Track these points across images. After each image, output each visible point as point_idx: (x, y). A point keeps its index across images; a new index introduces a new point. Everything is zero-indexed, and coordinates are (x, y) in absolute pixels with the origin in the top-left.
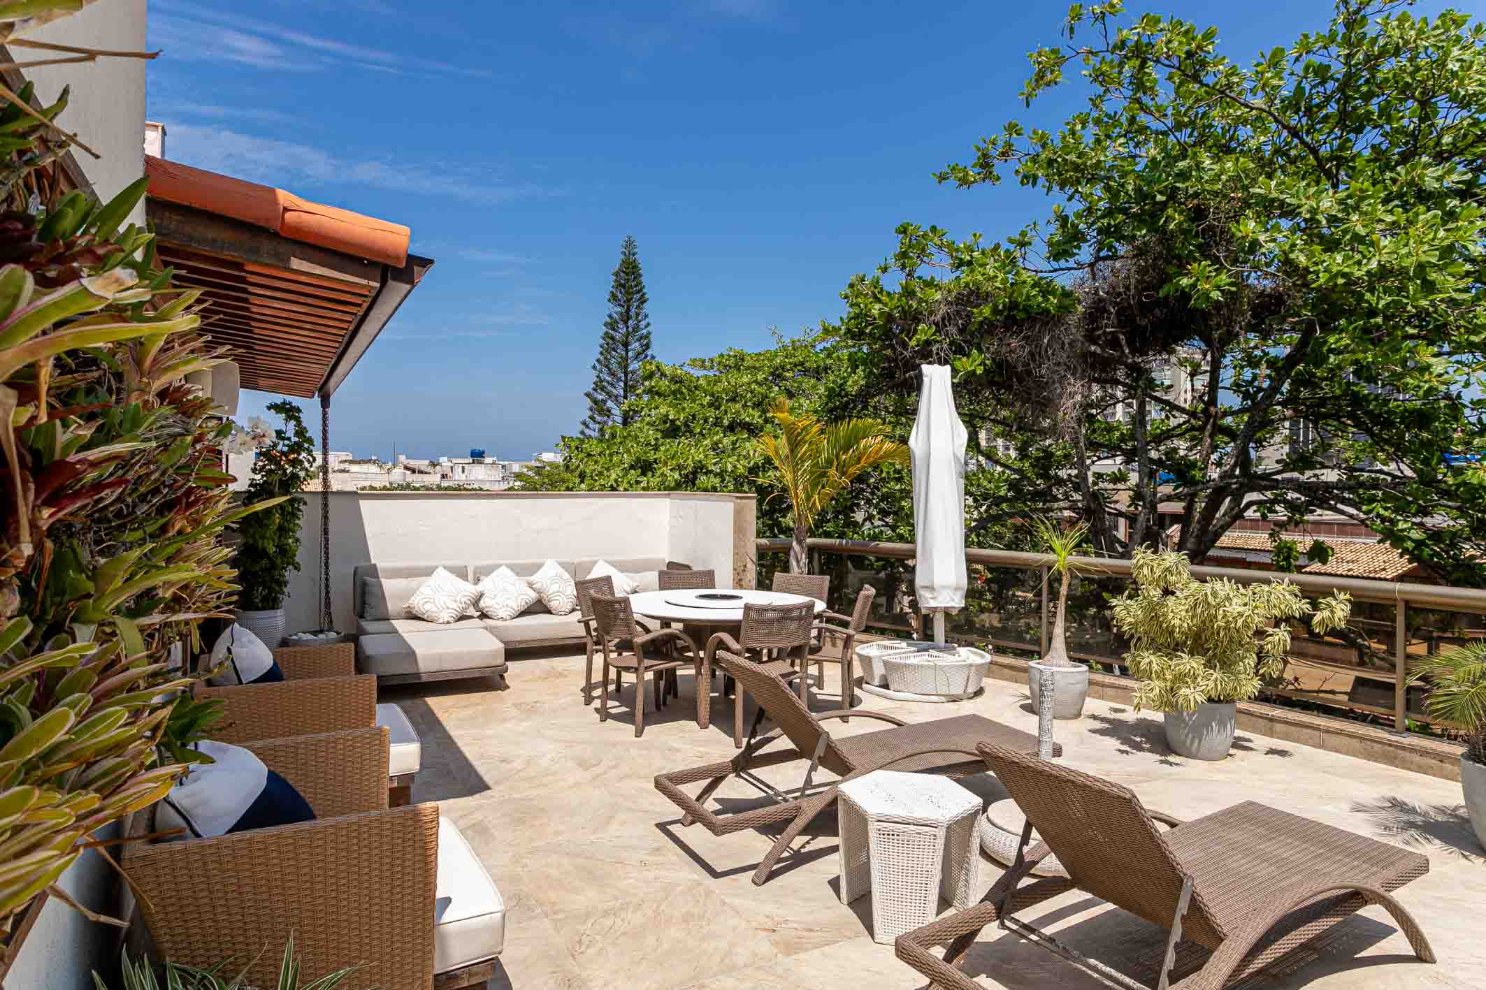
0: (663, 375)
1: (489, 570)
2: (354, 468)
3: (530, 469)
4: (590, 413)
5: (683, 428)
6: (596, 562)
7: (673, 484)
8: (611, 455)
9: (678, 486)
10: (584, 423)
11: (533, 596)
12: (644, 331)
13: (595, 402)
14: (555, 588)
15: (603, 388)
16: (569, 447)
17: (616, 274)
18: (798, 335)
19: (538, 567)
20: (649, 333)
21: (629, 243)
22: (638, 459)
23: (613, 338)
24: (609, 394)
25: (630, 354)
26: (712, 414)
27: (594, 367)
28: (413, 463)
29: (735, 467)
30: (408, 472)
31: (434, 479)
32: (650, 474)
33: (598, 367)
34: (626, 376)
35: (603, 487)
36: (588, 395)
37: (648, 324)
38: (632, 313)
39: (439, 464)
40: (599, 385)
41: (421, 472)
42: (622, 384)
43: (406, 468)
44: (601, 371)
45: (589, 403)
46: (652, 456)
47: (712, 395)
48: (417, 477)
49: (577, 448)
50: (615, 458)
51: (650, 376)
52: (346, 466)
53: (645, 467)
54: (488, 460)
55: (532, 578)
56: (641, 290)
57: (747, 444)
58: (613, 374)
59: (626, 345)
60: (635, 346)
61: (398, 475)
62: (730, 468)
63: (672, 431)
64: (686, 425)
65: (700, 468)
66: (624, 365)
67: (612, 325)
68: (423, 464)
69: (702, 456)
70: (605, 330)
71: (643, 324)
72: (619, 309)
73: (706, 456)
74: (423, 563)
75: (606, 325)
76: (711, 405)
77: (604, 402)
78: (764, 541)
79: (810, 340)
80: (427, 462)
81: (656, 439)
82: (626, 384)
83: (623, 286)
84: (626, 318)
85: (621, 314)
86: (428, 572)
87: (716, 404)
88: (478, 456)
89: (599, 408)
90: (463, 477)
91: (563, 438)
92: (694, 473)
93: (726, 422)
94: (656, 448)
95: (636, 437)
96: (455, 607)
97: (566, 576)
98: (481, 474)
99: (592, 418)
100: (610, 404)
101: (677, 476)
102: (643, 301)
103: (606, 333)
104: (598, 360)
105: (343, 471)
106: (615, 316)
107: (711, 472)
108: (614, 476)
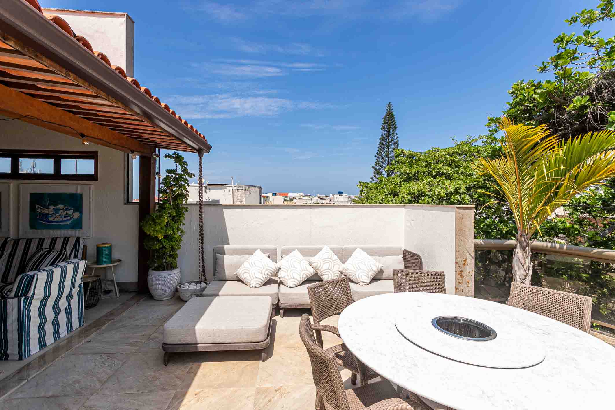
0: (404, 155)
1: (286, 252)
2: (303, 198)
3: (357, 198)
4: (374, 174)
5: (413, 177)
6: (355, 249)
7: (407, 201)
8: (380, 189)
9: (410, 202)
10: (372, 178)
11: (311, 271)
12: (396, 141)
13: (376, 169)
14: (326, 266)
15: (379, 164)
16: (362, 186)
17: (384, 118)
18: (465, 140)
19: (318, 251)
20: (398, 141)
21: (390, 106)
22: (392, 191)
23: (383, 144)
24: (381, 166)
25: (390, 150)
26: (427, 170)
27: (375, 156)
28: (321, 196)
29: (439, 192)
30: (319, 199)
31: (327, 201)
32: (397, 197)
33: (377, 156)
34: (388, 159)
35: (376, 203)
36: (373, 167)
37: (398, 137)
38: (391, 133)
39: (329, 196)
40: (378, 163)
41: (322, 199)
42: (387, 162)
43: (319, 198)
44: (378, 158)
45: (373, 170)
46: (398, 189)
47: (427, 162)
48: (322, 201)
49: (366, 186)
50: (381, 191)
51: (398, 156)
52: (302, 197)
53: (395, 194)
54: (344, 195)
55: (312, 259)
56: (394, 123)
57: (446, 182)
58: (383, 158)
59: (388, 147)
60: (393, 146)
61: (315, 199)
62: (437, 193)
63: (408, 178)
64: (415, 176)
65: (421, 194)
66: (388, 155)
67: (382, 139)
68: (323, 196)
69: (422, 188)
70: (380, 141)
71: (395, 137)
72: (385, 132)
73: (424, 188)
74: (250, 246)
75: (380, 139)
76: (426, 166)
77: (380, 169)
78: (480, 241)
79: (470, 141)
80: (324, 196)
81: (400, 182)
82: (388, 162)
83: (386, 123)
84: (388, 136)
85: (386, 134)
86: (250, 252)
87: (428, 165)
88: (341, 194)
89: (378, 172)
90: (336, 201)
91: (360, 183)
92: (418, 196)
93: (434, 173)
94: (400, 186)
95: (391, 181)
96: (262, 277)
97: (336, 257)
98: (342, 200)
99: (375, 176)
100: (382, 170)
101: (409, 197)
102: (395, 128)
103: (380, 142)
104: (377, 153)
105: (301, 199)
106: (384, 135)
107: (427, 195)
108: (381, 198)
